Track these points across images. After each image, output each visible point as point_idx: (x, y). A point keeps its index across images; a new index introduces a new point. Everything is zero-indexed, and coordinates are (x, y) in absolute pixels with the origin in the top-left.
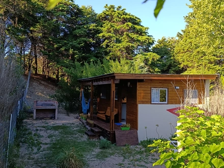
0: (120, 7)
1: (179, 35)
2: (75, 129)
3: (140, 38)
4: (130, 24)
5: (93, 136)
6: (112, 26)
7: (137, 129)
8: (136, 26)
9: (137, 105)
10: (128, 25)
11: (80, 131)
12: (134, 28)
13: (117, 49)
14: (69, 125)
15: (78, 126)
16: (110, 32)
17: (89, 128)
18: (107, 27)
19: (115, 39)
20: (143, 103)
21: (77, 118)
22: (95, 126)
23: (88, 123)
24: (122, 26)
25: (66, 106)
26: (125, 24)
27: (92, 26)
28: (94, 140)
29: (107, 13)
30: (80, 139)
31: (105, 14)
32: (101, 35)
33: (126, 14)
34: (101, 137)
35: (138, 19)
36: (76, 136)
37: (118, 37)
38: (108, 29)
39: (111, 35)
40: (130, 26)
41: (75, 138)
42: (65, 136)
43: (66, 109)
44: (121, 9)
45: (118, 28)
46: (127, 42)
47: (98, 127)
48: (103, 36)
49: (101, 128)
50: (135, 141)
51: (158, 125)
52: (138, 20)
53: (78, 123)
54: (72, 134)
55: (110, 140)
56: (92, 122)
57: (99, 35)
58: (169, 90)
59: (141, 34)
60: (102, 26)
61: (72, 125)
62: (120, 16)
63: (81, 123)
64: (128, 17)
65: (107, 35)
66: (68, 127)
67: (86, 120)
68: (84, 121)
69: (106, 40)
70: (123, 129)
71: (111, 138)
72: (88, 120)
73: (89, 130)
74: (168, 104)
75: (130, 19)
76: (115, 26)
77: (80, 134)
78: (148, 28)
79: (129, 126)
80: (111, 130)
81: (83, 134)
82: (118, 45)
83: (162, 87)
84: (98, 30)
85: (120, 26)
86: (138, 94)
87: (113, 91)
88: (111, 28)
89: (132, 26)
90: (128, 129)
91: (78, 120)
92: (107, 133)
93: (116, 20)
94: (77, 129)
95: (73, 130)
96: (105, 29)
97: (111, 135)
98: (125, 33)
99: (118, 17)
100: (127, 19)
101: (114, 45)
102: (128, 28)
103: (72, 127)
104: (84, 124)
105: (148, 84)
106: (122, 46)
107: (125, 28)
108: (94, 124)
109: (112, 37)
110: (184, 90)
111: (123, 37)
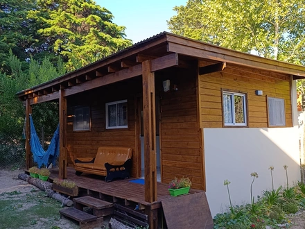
2: (26, 206)
3: (115, 40)
4: (98, 18)
6: (67, 17)
7: (203, 189)
8: (106, 22)
9: (200, 131)
10: (94, 19)
11: (43, 212)
12: (104, 25)
13: (80, 54)
14: (5, 198)
15: (29, 198)
16: (65, 27)
17: (67, 201)
18: (58, 18)
19: (74, 39)
21: (20, 178)
23: (56, 188)
24: (84, 19)
26: (90, 16)
27: (31, 14)
32: (49, 30)
33: (90, 2)
34: (113, 222)
35: (109, 12)
37: (78, 36)
38: (61, 22)
39: (67, 31)
40: (98, 21)
45: (77, 21)
46: (96, 44)
48: (53, 33)
51: (254, 175)
52: (109, 14)
53: (28, 190)
54: (24, 223)
57: (45, 30)
59: (114, 36)
60: (48, 18)
61: (15, 197)
62: (79, 4)
63: (35, 188)
64: (93, 7)
65: (59, 30)
66: (3, 203)
67: (51, 181)
68: (45, 184)
69: (58, 40)
71: (152, 222)
72: (56, 180)
73: (65, 205)
74: (248, 126)
75: (96, 11)
76: (73, 18)
77: (47, 220)
78: (124, 28)
79: (187, 183)
80: (152, 200)
81: (56, 219)
82: (81, 47)
83: (238, 89)
84: (43, 23)
85: (81, 20)
86: (201, 105)
87: (152, 93)
88: (66, 19)
89: (100, 22)
90: (186, 191)
91: (24, 182)
92: (137, 210)
93: (74, 9)
94: (31, 205)
95: (22, 209)
96: (55, 22)
97: (152, 214)
98: (92, 29)
99: (77, 5)
100: (91, 9)
101: (74, 47)
102: (95, 24)
103: (16, 201)
104: (44, 190)
105: (217, 80)
106: (89, 50)
107: (89, 23)
108: (80, 188)
109: (68, 35)
110: (268, 98)
111: (88, 36)
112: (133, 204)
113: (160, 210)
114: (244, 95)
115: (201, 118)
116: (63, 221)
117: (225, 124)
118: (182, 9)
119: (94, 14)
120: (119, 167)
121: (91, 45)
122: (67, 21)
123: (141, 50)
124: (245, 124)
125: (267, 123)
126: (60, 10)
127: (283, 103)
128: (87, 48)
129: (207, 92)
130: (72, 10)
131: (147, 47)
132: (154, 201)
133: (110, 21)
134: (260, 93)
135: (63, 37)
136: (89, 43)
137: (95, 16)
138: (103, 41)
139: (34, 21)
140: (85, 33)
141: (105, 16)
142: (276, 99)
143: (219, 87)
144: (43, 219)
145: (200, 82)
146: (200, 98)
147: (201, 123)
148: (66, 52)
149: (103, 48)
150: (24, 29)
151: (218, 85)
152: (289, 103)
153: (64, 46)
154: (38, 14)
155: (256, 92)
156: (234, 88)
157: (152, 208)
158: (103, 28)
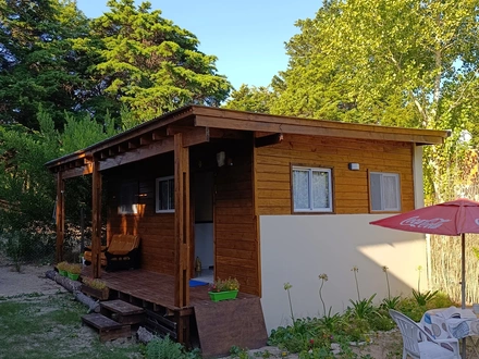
0: (147, 6)
1: (276, 82)
2: (45, 311)
3: (199, 78)
4: (175, 46)
5: (113, 331)
6: (130, 46)
7: (258, 293)
8: (187, 52)
10: (169, 48)
11: (63, 318)
12: (184, 56)
13: (146, 100)
14: (22, 301)
15: (52, 301)
16: (126, 61)
17: (94, 305)
18: (117, 49)
19: (139, 78)
20: (272, 210)
21: (47, 277)
22: (113, 295)
23: (86, 289)
24: (155, 47)
25: (10, 243)
26: (163, 44)
27: (78, 43)
28: (117, 343)
29: (116, 17)
30: (67, 346)
31: (111, 18)
32: (103, 66)
33: (163, 22)
34: (142, 331)
35: (191, 35)
36: (52, 335)
37: (145, 74)
38: (122, 54)
39: (130, 67)
40: (174, 50)
41: (50, 342)
42: (11, 340)
43: (11, 252)
44: (150, 11)
45: (145, 51)
46: (170, 84)
47: (126, 298)
48: (109, 70)
49: (137, 302)
50: (258, 334)
51: (324, 277)
52: (192, 39)
53: (53, 292)
54: (37, 329)
55: (177, 341)
56: (101, 284)
57: (99, 66)
58: (336, 174)
59: (198, 71)
60: (104, 48)
61: (34, 300)
62: (148, 25)
63: (63, 290)
64: (169, 29)
65: (118, 66)
66: (18, 306)
67: (80, 280)
68: (73, 284)
69: (117, 80)
70: (218, 297)
71: (181, 331)
72: (86, 280)
73: (93, 311)
74: (333, 213)
75: (173, 35)
76: (139, 48)
77: (65, 327)
78: (215, 59)
79: (234, 285)
80: (181, 304)
81: (77, 327)
82: (148, 90)
83: (318, 163)
84: (95, 56)
85: (151, 49)
86: (257, 185)
87: (184, 174)
88: (128, 50)
89: (178, 51)
90: (233, 295)
91: (52, 282)
92: (167, 317)
93: (141, 34)
94: (52, 309)
95: (39, 314)
96: (114, 53)
97: (181, 322)
98: (164, 63)
99: (145, 28)
100: (166, 32)
101: (139, 91)
102: (170, 54)
103: (34, 304)
104: (72, 292)
105: (283, 153)
106: (159, 94)
107: (162, 54)
108: (111, 290)
109: (131, 72)
110: (370, 173)
111: (159, 73)
112: (163, 310)
113: (192, 317)
114: (329, 171)
115: (257, 202)
116: (85, 329)
117: (296, 210)
118: (309, 23)
119: (171, 40)
120: (123, 256)
121: (163, 87)
122: (130, 52)
123: (170, 121)
124: (330, 210)
125: (369, 207)
126: (120, 36)
127: (397, 179)
128: (156, 91)
129: (267, 168)
130: (138, 36)
131: (175, 119)
132: (184, 305)
133: (193, 49)
134: (356, 166)
135: (124, 76)
136: (160, 84)
137: (171, 43)
138: (181, 81)
139: (83, 53)
140: (156, 67)
141: (186, 42)
142: (384, 174)
143: (287, 161)
144: (61, 326)
145: (255, 156)
146: (256, 177)
147: (257, 209)
148: (126, 98)
149: (180, 91)
150: (71, 64)
151: (285, 160)
152: (409, 178)
153: (123, 89)
154: (89, 44)
155: (349, 166)
156: (312, 162)
157: (182, 314)
158: (182, 59)
